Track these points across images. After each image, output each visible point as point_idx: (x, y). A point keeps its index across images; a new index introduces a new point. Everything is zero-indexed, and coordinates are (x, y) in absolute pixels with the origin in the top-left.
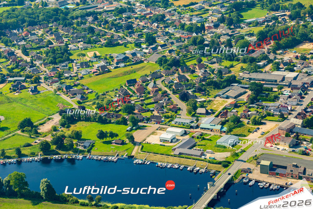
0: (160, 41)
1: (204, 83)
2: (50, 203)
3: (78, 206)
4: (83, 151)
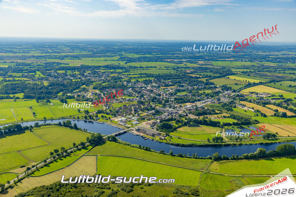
0: (145, 97)
1: (145, 108)
2: (74, 129)
3: (81, 131)
4: (95, 120)
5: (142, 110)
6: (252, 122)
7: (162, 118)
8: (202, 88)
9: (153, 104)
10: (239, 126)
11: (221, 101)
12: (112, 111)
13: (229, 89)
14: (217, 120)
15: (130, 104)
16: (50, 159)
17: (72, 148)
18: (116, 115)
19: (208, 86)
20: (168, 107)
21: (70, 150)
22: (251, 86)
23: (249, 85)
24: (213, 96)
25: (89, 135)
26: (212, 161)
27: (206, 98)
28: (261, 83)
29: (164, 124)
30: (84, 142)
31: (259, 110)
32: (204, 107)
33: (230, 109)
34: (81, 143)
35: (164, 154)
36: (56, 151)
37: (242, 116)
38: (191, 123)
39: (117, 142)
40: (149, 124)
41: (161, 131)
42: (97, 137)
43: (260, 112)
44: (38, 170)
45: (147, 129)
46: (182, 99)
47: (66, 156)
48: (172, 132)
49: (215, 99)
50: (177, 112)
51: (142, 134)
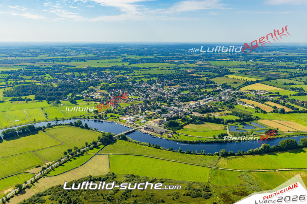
1: (151, 107)
2: (85, 129)
3: (92, 131)
4: (104, 119)
5: (148, 109)
6: (254, 119)
7: (168, 116)
8: (203, 87)
9: (159, 103)
10: (241, 123)
11: (222, 99)
12: (120, 111)
13: (229, 87)
14: (220, 117)
15: (137, 104)
16: (64, 159)
17: (84, 148)
18: (124, 114)
19: (208, 85)
20: (173, 105)
21: (83, 149)
22: (249, 84)
23: (247, 83)
24: (214, 95)
25: (100, 134)
26: (220, 157)
27: (208, 96)
28: (257, 82)
29: (171, 122)
30: (96, 141)
31: (259, 106)
32: (207, 105)
33: (231, 106)
34: (93, 142)
35: (173, 151)
36: (70, 151)
37: (243, 113)
38: (196, 121)
39: (127, 141)
40: (157, 122)
41: (168, 129)
42: (108, 136)
43: (259, 108)
44: (53, 169)
45: (154, 127)
46: (185, 98)
47: (79, 156)
48: (179, 129)
49: (216, 97)
50: (182, 110)
51: (150, 133)
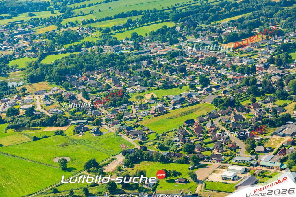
0: (214, 82)
1: (260, 122)
